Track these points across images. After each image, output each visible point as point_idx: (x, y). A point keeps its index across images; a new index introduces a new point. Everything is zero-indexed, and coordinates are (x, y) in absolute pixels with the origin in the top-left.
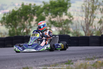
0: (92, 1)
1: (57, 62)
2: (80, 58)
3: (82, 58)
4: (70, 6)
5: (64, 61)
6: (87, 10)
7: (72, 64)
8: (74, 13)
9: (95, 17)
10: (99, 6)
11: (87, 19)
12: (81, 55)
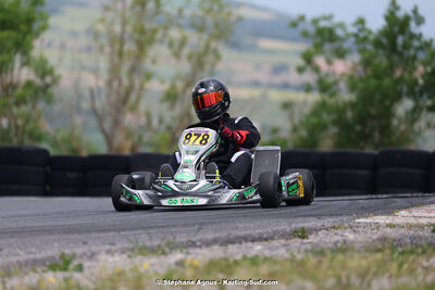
0: (138, 8)
1: (14, 259)
2: (107, 247)
3: (114, 244)
4: (44, 28)
5: (40, 256)
6: (117, 47)
7: (80, 268)
8: (61, 59)
9: (149, 76)
10: (166, 28)
11: (115, 84)
12: (110, 234)
